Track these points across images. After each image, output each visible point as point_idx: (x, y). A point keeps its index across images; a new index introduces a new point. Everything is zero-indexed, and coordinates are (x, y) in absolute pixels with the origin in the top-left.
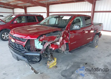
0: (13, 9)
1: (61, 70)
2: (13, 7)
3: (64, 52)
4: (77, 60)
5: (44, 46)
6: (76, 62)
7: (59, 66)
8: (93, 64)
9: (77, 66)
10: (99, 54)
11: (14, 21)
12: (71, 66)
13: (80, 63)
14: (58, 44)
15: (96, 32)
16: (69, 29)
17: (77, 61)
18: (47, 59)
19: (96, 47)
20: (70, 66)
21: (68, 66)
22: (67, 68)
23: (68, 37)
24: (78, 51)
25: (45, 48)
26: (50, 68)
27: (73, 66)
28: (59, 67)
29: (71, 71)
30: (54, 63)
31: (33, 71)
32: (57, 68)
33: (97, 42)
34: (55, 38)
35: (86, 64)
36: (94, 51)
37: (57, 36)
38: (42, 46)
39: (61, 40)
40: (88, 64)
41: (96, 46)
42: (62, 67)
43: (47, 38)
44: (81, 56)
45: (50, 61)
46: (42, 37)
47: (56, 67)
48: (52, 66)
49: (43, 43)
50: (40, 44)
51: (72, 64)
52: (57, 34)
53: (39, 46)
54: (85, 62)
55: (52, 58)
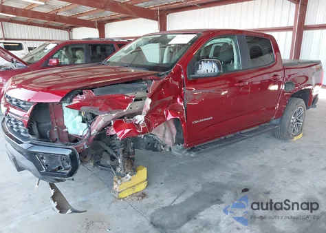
0: (69, 29)
1: (153, 205)
2: (68, 25)
3: (170, 149)
4: (217, 176)
5: (90, 128)
6: (213, 184)
7: (152, 192)
8: (268, 193)
9: (212, 196)
10: (301, 161)
11: (52, 58)
12: (192, 193)
13: (226, 187)
14: (137, 122)
15: (291, 89)
16: (185, 75)
17: (219, 181)
18: (112, 169)
19: (296, 138)
20: (189, 194)
21: (181, 194)
22: (178, 202)
23: (182, 100)
24: (219, 147)
25: (94, 132)
26: (120, 199)
27: (197, 196)
28: (152, 197)
29: (186, 210)
30: (138, 184)
31: (55, 204)
32: (145, 199)
33: (298, 121)
34: (129, 101)
35: (246, 190)
36: (285, 150)
37: (139, 94)
38: (85, 125)
39: (148, 107)
40: (250, 191)
41: (296, 136)
42: (160, 198)
43: (98, 98)
44: (235, 166)
45: (120, 176)
46: (79, 96)
47: (143, 195)
48: (131, 193)
49: (89, 117)
50: (79, 119)
51: (199, 188)
52: (137, 90)
53: (75, 127)
54: (245, 184)
55: (130, 166)
